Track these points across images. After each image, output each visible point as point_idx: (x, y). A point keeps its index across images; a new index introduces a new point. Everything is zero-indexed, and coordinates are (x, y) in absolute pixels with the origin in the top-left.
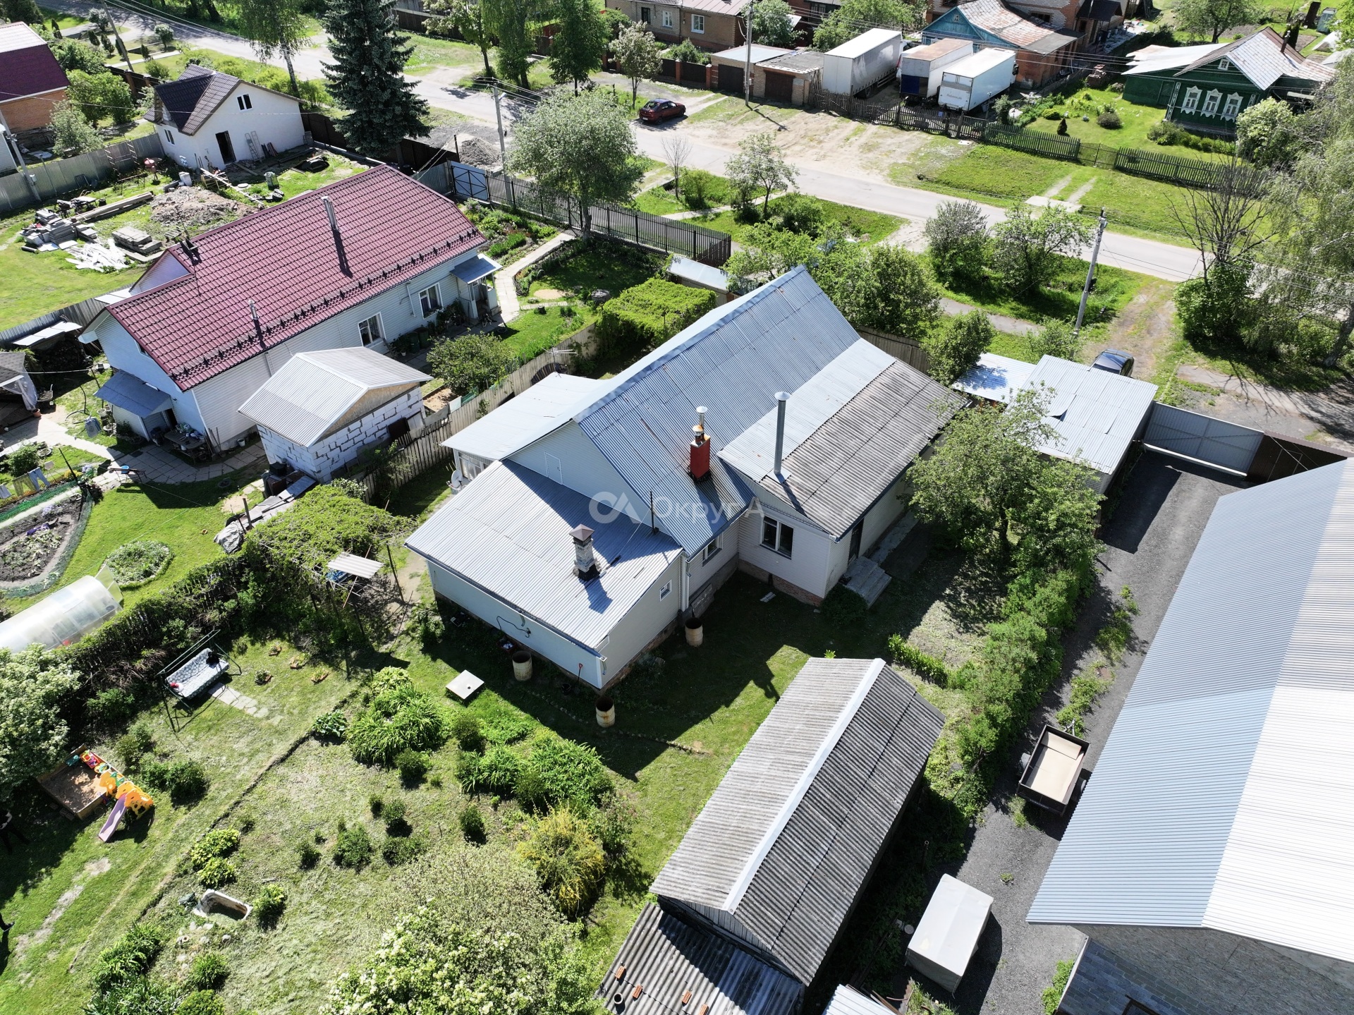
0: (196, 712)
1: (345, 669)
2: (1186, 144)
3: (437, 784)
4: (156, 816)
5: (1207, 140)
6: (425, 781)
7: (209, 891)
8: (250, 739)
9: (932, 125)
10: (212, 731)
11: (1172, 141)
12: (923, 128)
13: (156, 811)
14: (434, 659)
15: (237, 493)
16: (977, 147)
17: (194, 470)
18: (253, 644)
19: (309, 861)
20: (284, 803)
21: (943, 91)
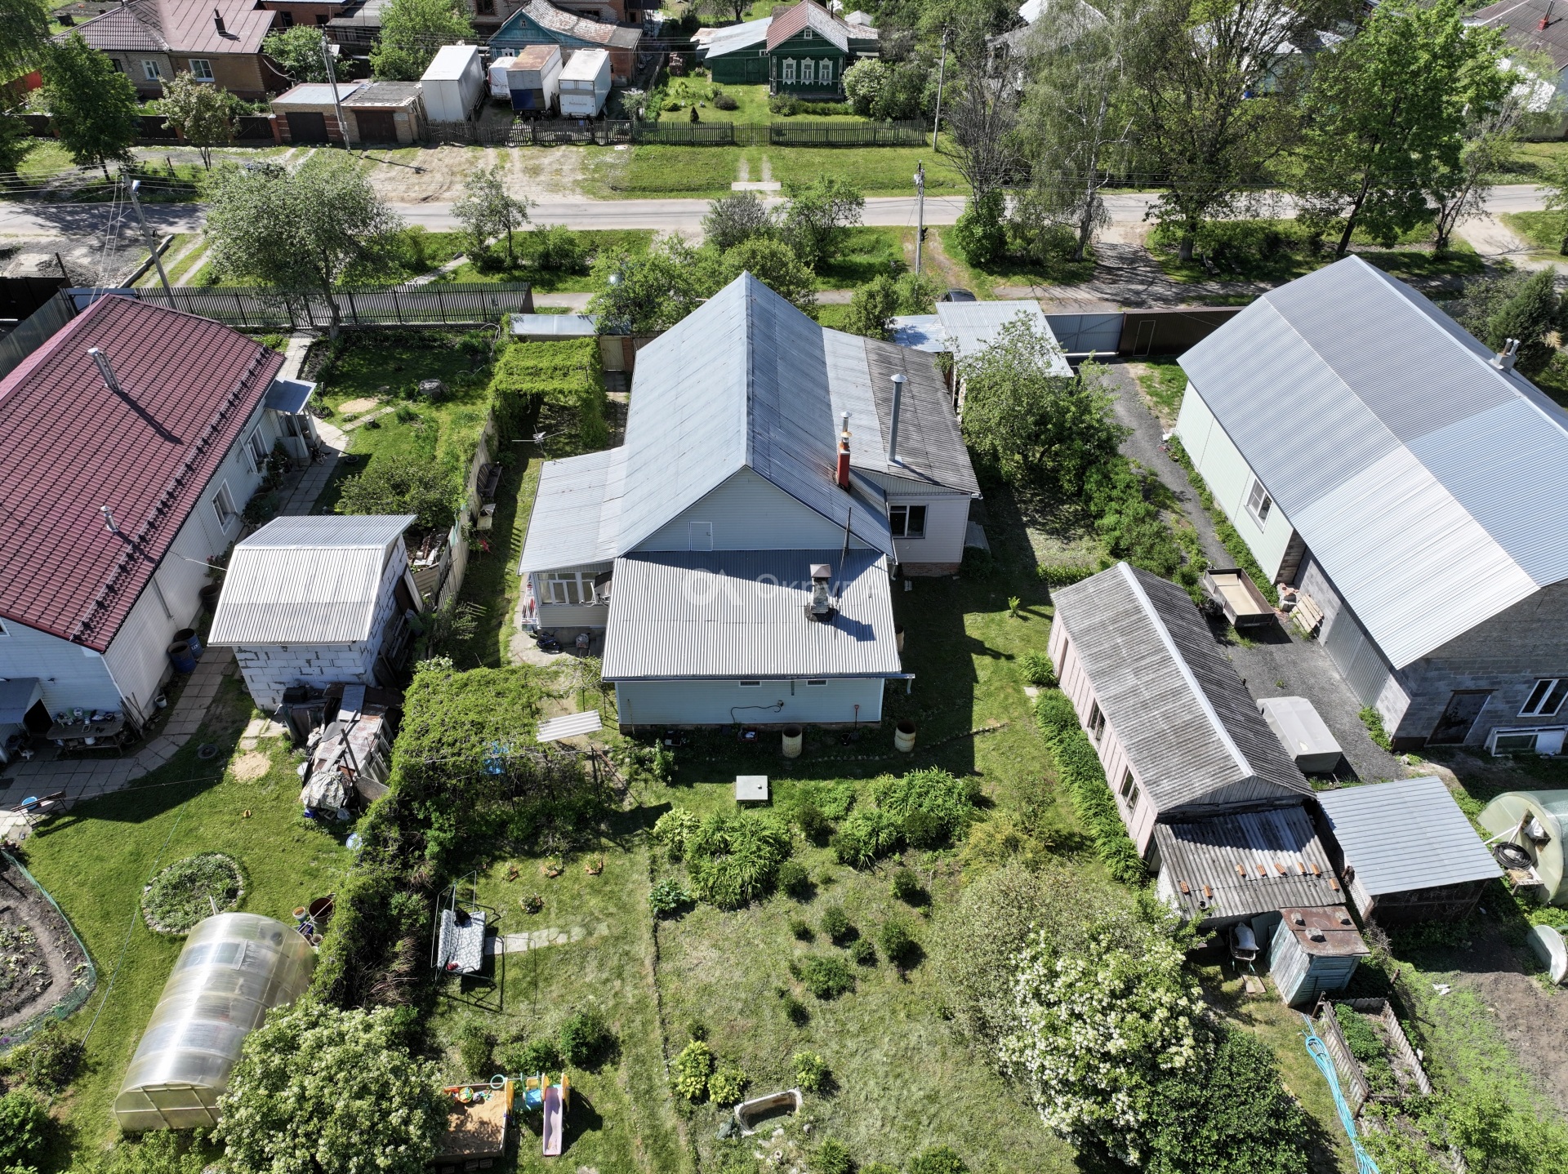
0: (497, 979)
1: (611, 844)
2: (807, 112)
3: (828, 881)
4: (585, 1093)
5: (822, 105)
6: (815, 886)
7: (738, 1108)
8: (595, 963)
9: (575, 136)
10: (541, 984)
11: (793, 112)
12: (569, 141)
13: (579, 1090)
14: (690, 786)
15: (236, 755)
16: (635, 149)
17: (129, 762)
18: (472, 882)
19: (799, 1016)
20: (706, 990)
21: (564, 100)
